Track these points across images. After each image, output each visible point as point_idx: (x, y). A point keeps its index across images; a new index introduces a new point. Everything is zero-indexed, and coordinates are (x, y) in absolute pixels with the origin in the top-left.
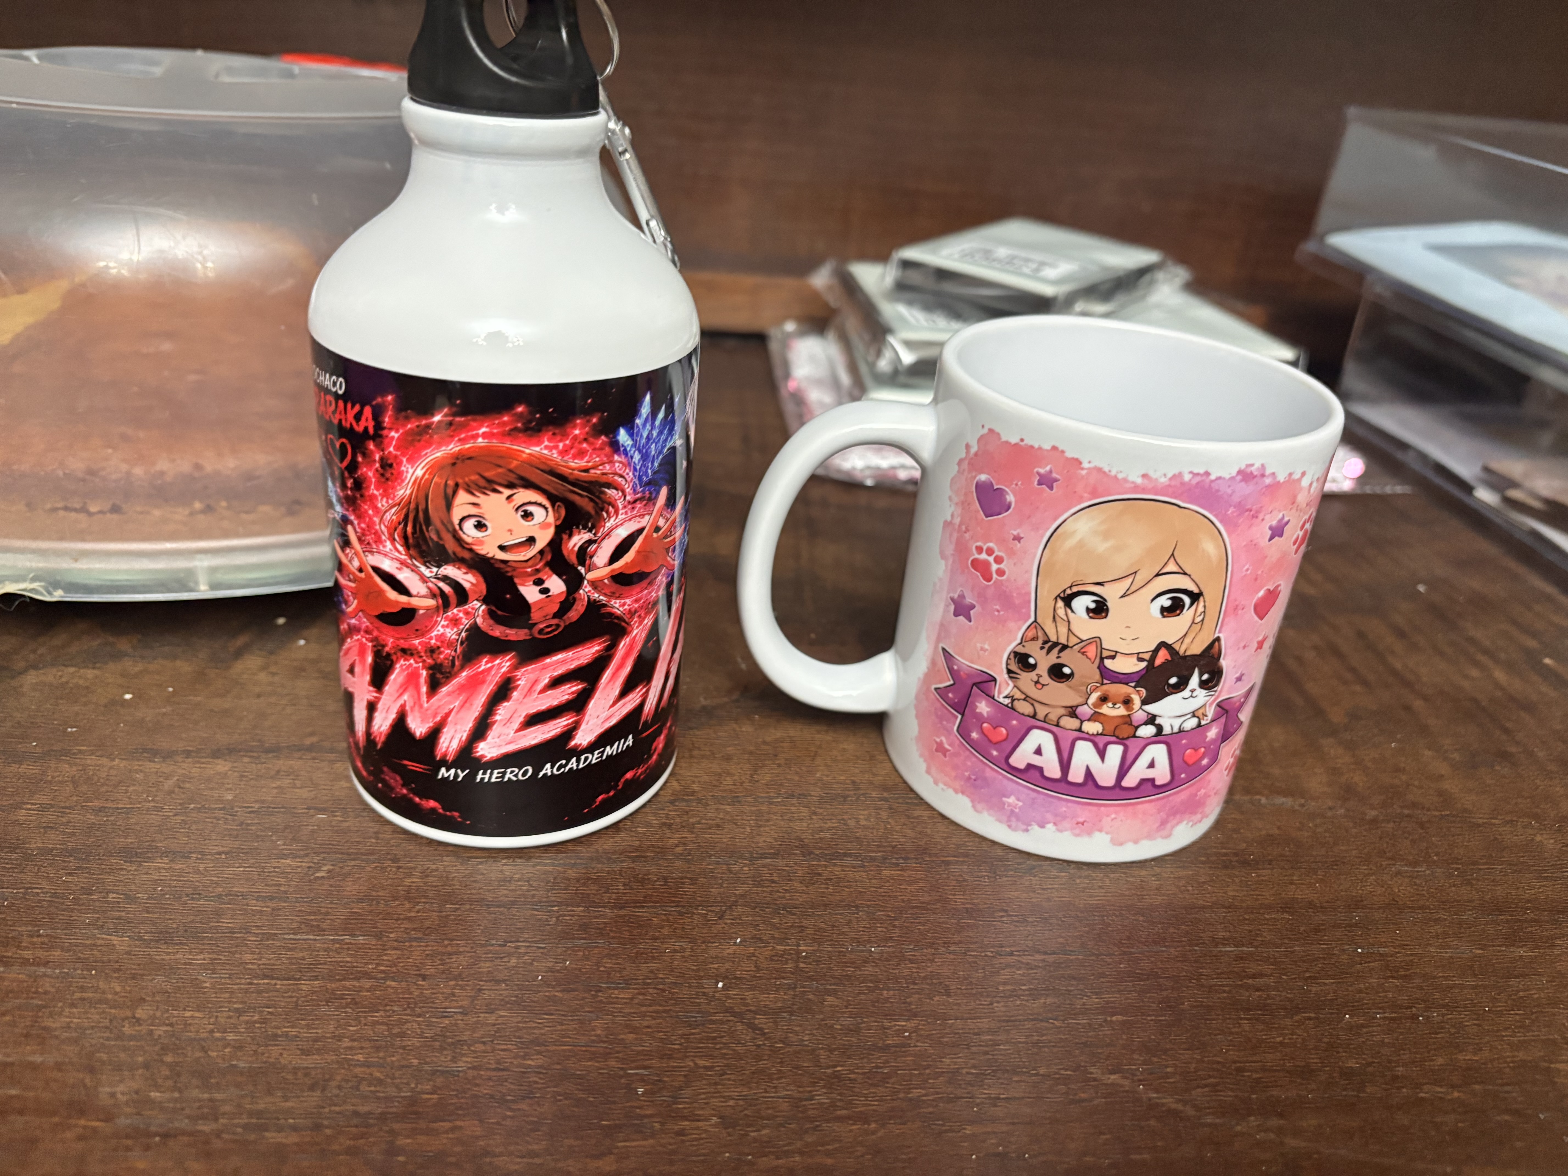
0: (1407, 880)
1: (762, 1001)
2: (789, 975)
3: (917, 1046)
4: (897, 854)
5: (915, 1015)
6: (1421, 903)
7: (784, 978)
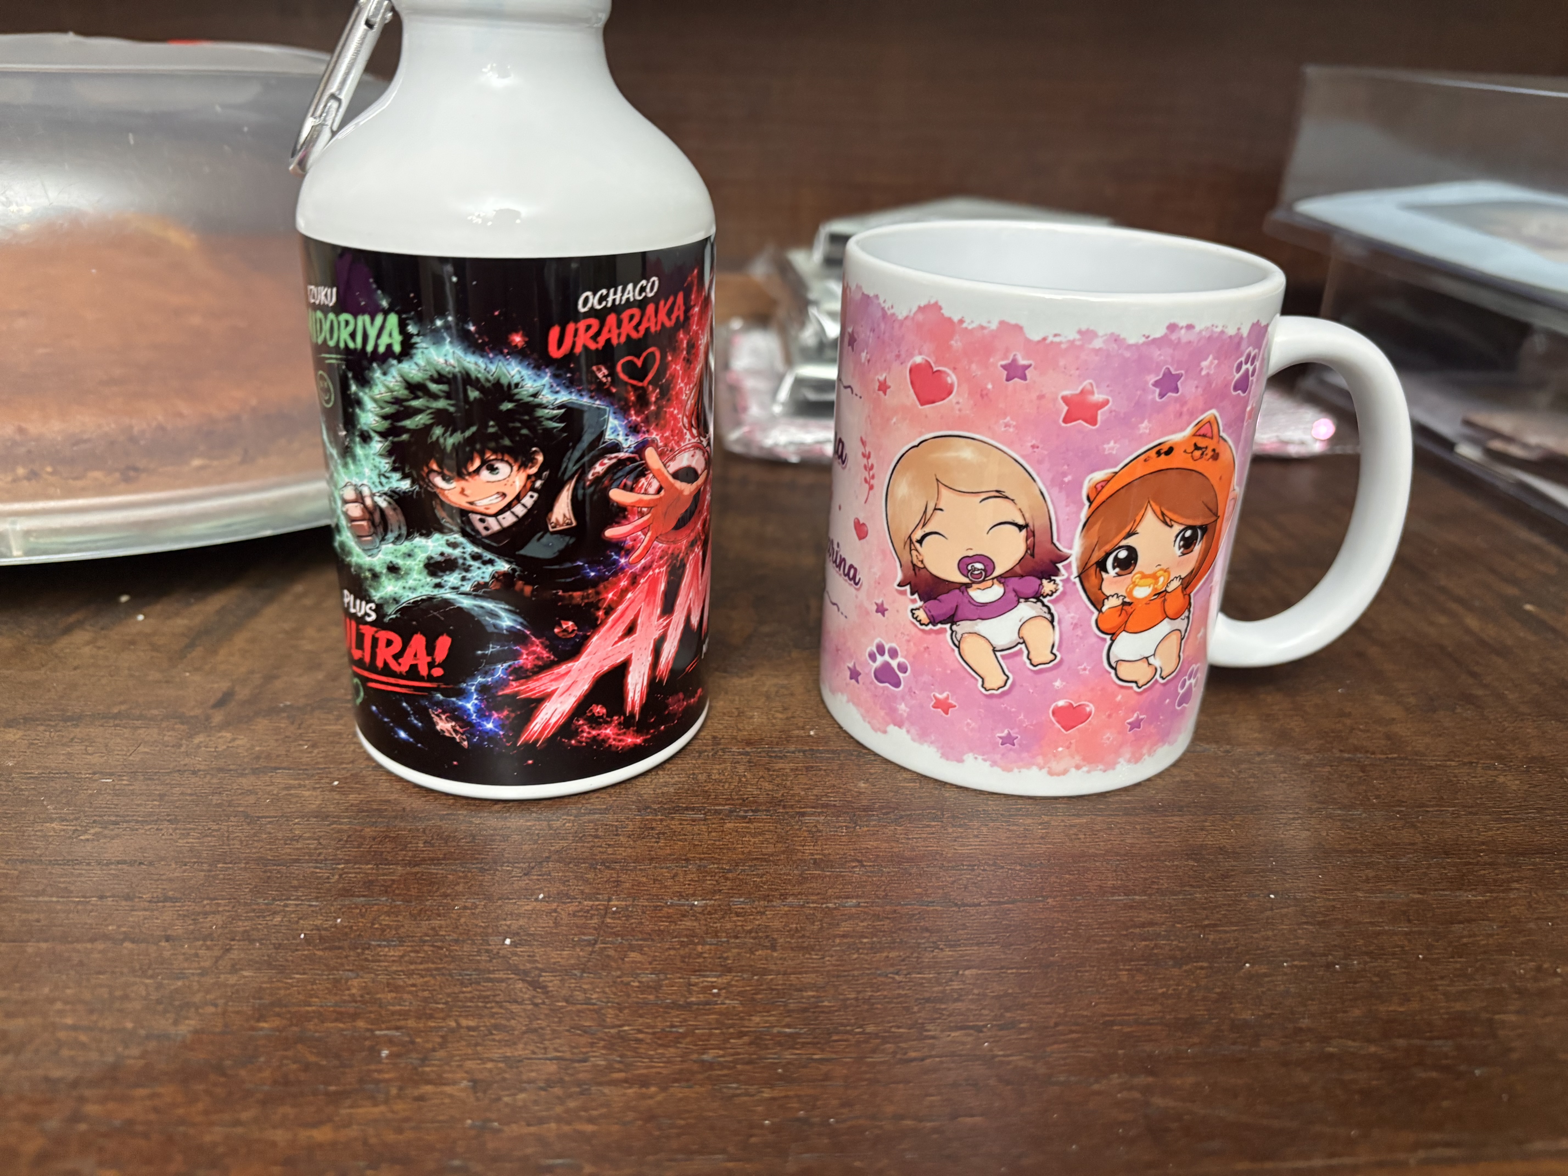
0: (1339, 823)
1: (553, 957)
2: (591, 931)
3: (724, 1004)
4: (747, 806)
5: (730, 970)
6: (1352, 847)
7: (584, 934)
